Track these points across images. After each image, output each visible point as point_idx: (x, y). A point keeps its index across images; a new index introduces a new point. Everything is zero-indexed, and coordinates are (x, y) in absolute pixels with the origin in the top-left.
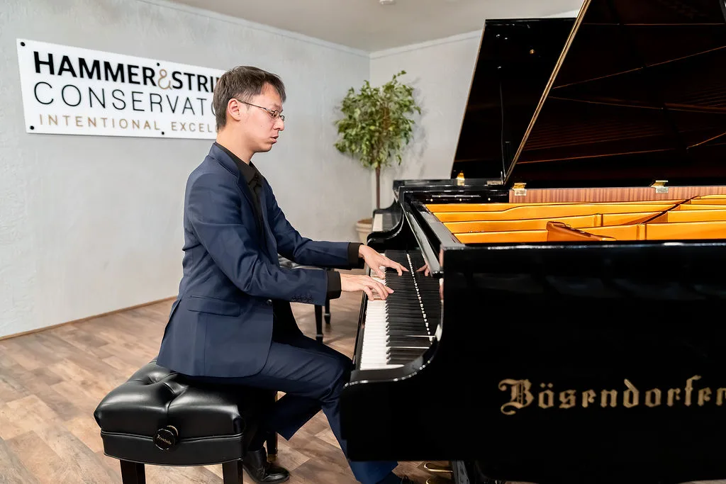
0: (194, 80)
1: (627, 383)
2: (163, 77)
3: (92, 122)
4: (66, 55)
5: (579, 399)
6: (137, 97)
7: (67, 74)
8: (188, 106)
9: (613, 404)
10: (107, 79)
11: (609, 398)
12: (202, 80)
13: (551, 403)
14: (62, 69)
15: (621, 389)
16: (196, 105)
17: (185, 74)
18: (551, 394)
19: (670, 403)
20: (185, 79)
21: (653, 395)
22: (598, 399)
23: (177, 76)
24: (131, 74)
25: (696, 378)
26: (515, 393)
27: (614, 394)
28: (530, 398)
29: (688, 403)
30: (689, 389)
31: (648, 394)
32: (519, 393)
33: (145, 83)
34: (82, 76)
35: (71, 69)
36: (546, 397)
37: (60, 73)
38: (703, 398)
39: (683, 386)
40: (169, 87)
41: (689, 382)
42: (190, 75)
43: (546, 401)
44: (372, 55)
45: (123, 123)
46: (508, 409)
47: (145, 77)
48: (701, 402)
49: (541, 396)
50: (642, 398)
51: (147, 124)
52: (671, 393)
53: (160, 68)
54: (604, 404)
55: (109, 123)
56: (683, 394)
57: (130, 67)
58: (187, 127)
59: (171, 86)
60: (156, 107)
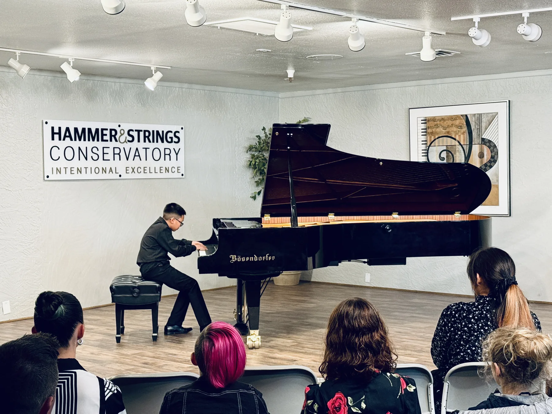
0: (142, 134)
1: (255, 255)
2: (122, 135)
3: (79, 171)
4: (68, 127)
5: (246, 259)
6: (106, 150)
7: (68, 139)
8: (137, 154)
9: (252, 260)
10: (89, 140)
11: (252, 259)
12: (147, 134)
13: (240, 260)
14: (65, 136)
15: (254, 257)
16: (142, 152)
17: (136, 131)
18: (240, 258)
19: (263, 260)
20: (135, 134)
21: (260, 258)
22: (249, 259)
23: (131, 133)
24: (103, 135)
25: (268, 254)
26: (233, 258)
27: (252, 258)
28: (236, 259)
29: (267, 260)
30: (267, 257)
31: (259, 258)
32: (234, 258)
33: (111, 140)
34: (75, 140)
35: (70, 136)
36: (239, 259)
37: (64, 140)
38: (270, 258)
39: (266, 256)
40: (125, 141)
41: (267, 255)
42: (139, 131)
43: (239, 260)
44: (281, 95)
45: (97, 170)
46: (232, 261)
47: (111, 136)
48: (269, 260)
49: (238, 258)
50: (258, 259)
51: (111, 170)
52: (263, 257)
53: (121, 128)
54: (251, 260)
55: (89, 170)
56: (266, 258)
57: (102, 130)
58: (135, 170)
59: (127, 141)
60: (117, 157)
